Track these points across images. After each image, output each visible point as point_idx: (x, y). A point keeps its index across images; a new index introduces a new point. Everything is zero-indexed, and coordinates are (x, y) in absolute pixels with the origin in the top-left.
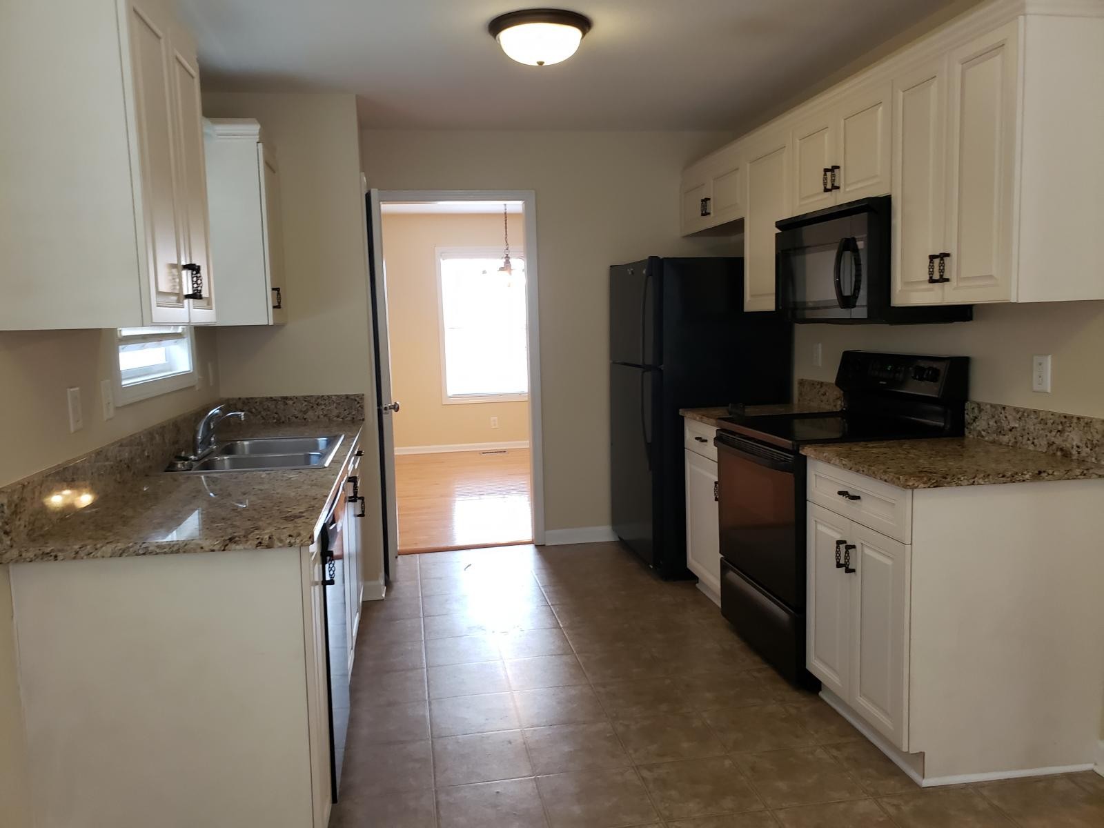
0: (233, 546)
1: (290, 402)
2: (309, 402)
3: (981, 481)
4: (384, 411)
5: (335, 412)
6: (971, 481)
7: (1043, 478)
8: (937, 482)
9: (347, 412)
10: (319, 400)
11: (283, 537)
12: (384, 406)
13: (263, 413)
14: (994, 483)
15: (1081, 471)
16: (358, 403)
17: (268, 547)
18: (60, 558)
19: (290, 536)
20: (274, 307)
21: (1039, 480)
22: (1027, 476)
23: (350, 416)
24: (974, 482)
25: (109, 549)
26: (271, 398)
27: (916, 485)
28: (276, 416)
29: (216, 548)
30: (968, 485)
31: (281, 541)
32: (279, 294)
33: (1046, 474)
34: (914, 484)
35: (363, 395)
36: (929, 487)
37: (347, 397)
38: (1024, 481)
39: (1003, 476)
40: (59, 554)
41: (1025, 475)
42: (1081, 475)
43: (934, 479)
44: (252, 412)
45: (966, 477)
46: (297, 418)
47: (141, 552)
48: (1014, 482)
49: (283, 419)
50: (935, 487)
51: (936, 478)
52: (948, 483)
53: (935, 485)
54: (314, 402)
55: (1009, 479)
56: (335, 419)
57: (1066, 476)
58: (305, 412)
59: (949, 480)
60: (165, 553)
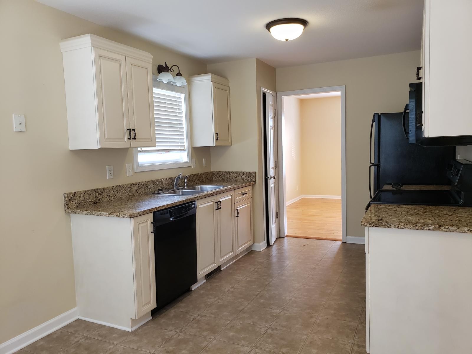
0: (111, 215)
1: (231, 174)
2: (237, 174)
3: (402, 227)
4: (268, 179)
5: (245, 178)
6: (397, 226)
7: (442, 230)
8: (377, 224)
9: (249, 178)
10: (240, 173)
11: (122, 214)
12: (268, 177)
13: (223, 177)
14: (411, 229)
15: (469, 228)
16: (253, 175)
17: (119, 217)
18: (76, 213)
19: (124, 214)
20: (216, 140)
21: (440, 231)
22: (431, 228)
23: (250, 180)
24: (398, 227)
25: (85, 212)
26: (226, 172)
27: (365, 224)
28: (227, 178)
29: (107, 215)
30: (395, 228)
31: (122, 216)
32: (218, 136)
33: (444, 228)
34: (364, 224)
35: (255, 172)
36: (372, 226)
37: (249, 173)
38: (429, 230)
39: (416, 226)
40: (76, 212)
41: (430, 226)
42: (468, 231)
43: (375, 223)
44: (220, 177)
45: (393, 224)
46: (233, 179)
47: (91, 214)
48: (423, 230)
49: (229, 179)
50: (376, 227)
51: (376, 222)
52: (383, 226)
53: (376, 226)
54: (239, 174)
55: (420, 228)
56: (245, 181)
57: (457, 230)
58: (236, 178)
59: (383, 224)
60: (96, 215)
